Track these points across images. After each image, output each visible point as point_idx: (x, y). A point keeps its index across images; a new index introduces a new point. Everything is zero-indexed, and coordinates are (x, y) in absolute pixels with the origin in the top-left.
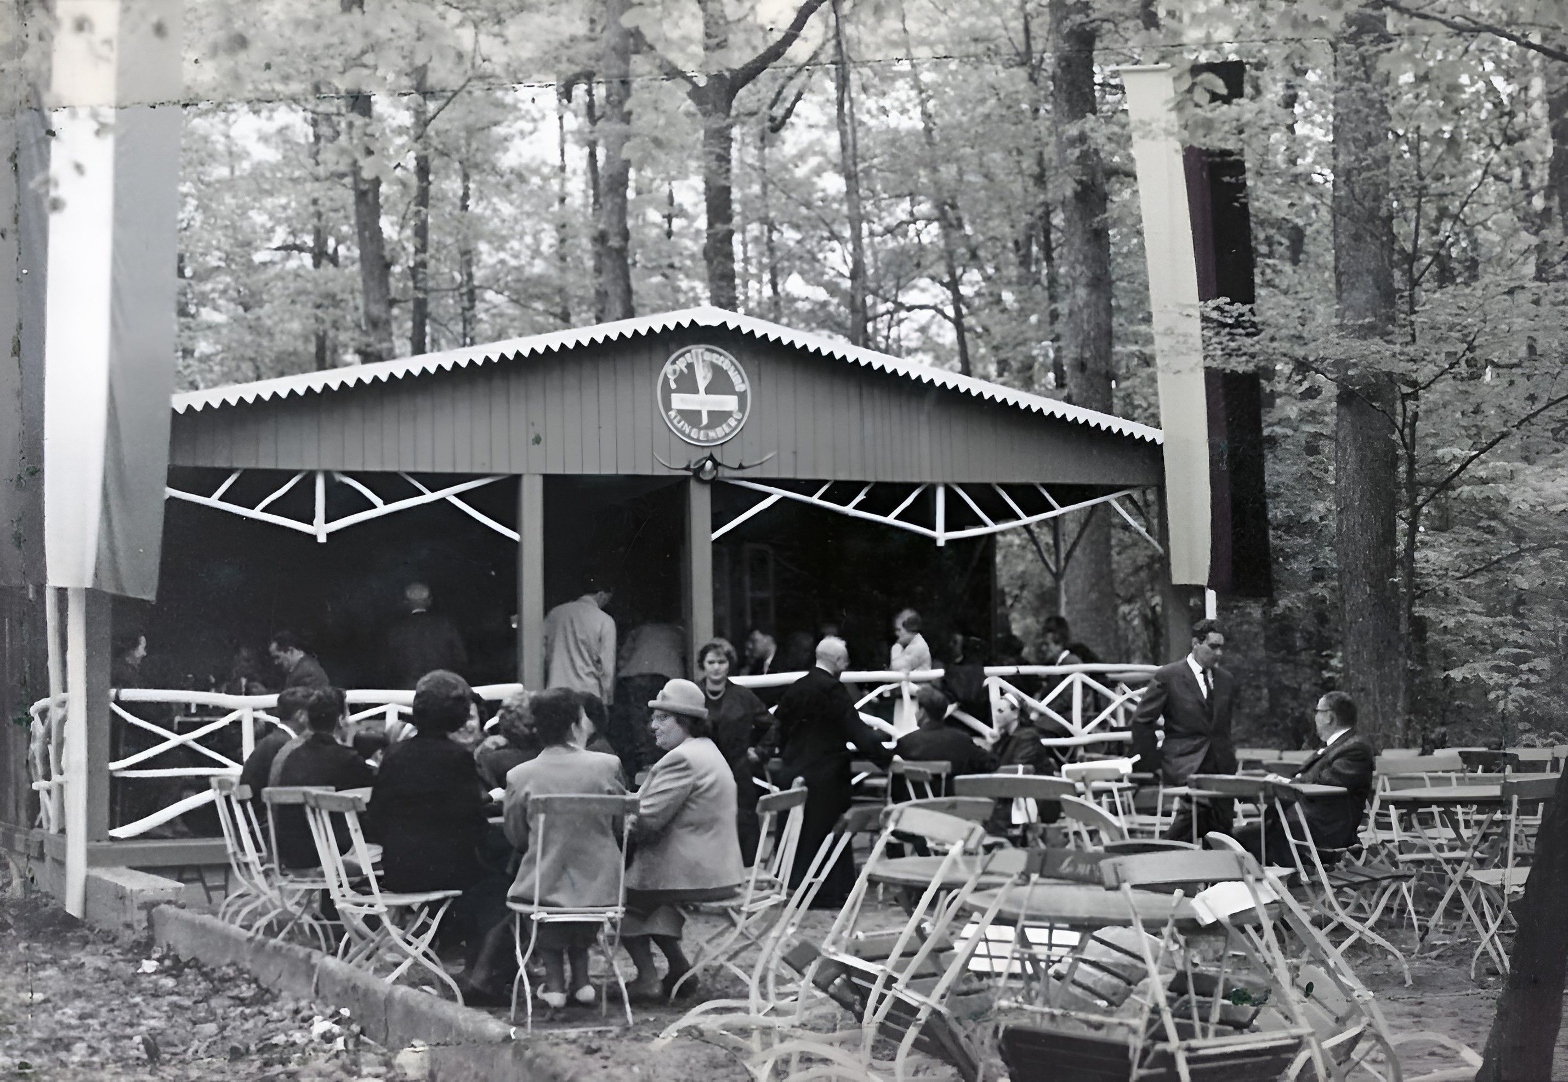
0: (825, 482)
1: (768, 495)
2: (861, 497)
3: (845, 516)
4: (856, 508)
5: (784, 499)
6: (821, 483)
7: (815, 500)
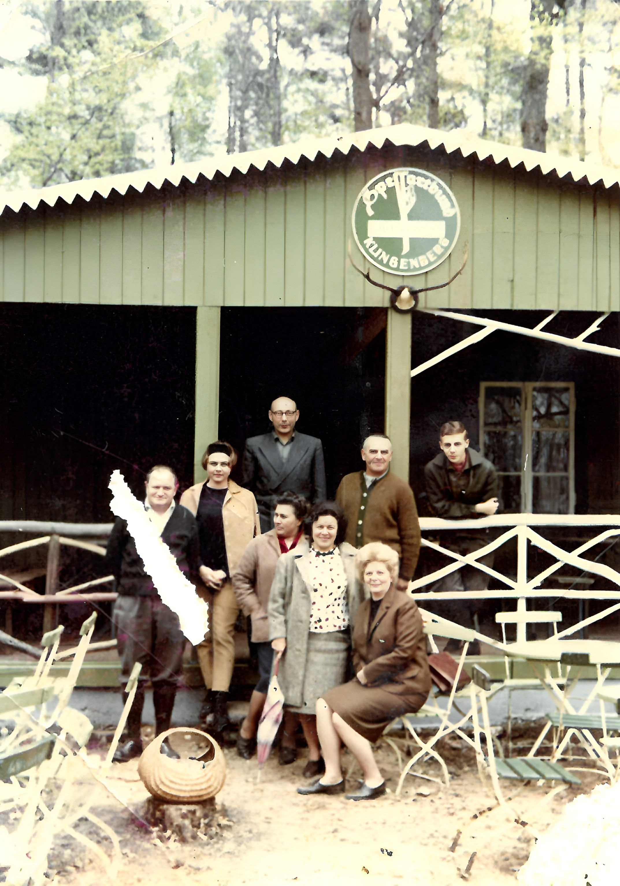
0: (549, 313)
1: (481, 327)
2: (594, 328)
3: (573, 350)
4: (586, 340)
5: (498, 332)
6: (543, 314)
7: (536, 332)
